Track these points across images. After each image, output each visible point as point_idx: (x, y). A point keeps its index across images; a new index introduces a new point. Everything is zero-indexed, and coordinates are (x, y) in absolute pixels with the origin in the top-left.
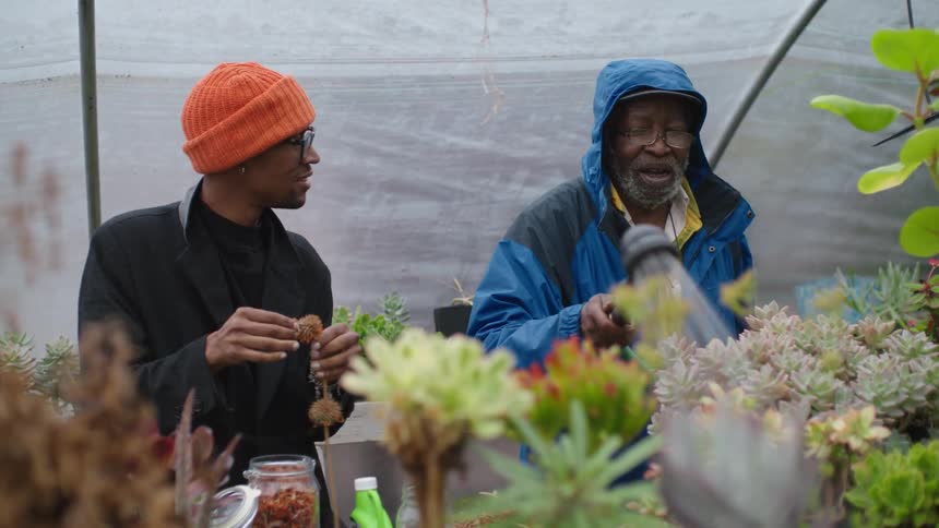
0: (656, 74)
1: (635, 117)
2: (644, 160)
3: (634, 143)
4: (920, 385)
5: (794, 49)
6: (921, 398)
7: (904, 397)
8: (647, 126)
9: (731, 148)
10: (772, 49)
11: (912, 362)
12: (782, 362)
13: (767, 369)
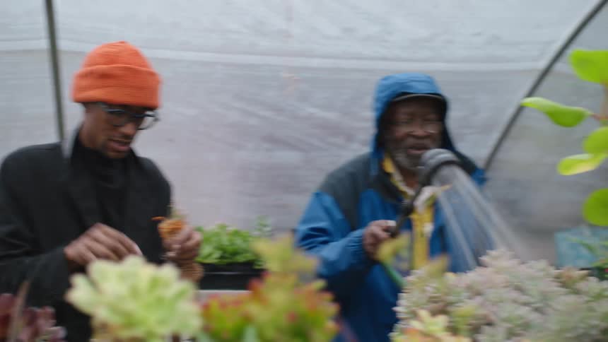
0: (413, 84)
1: (403, 113)
2: (411, 141)
3: (403, 130)
4: (595, 322)
5: (559, 66)
6: (594, 332)
7: (581, 331)
8: (411, 119)
9: (514, 132)
10: (542, 64)
11: (594, 305)
12: (492, 294)
13: (479, 299)
